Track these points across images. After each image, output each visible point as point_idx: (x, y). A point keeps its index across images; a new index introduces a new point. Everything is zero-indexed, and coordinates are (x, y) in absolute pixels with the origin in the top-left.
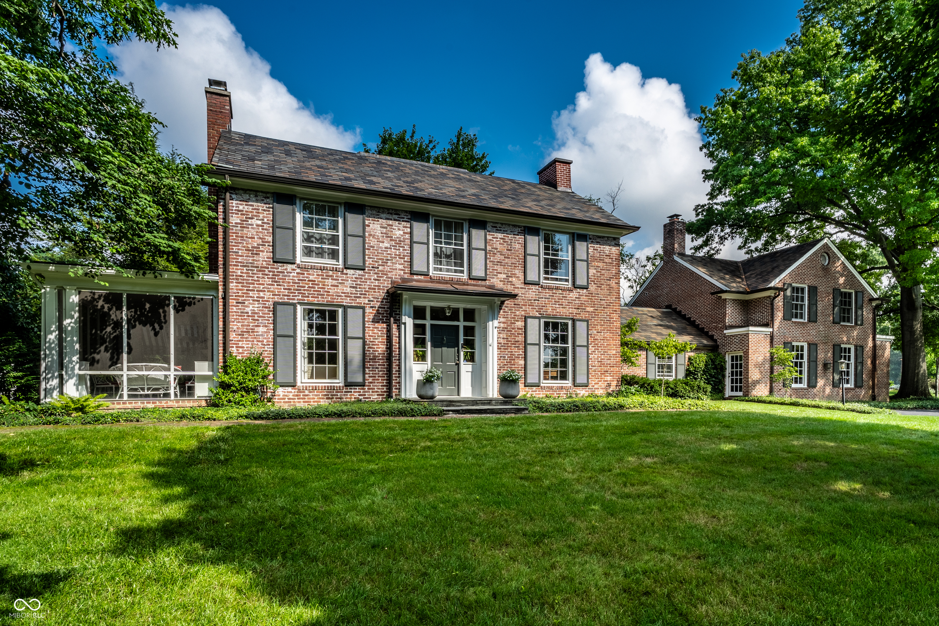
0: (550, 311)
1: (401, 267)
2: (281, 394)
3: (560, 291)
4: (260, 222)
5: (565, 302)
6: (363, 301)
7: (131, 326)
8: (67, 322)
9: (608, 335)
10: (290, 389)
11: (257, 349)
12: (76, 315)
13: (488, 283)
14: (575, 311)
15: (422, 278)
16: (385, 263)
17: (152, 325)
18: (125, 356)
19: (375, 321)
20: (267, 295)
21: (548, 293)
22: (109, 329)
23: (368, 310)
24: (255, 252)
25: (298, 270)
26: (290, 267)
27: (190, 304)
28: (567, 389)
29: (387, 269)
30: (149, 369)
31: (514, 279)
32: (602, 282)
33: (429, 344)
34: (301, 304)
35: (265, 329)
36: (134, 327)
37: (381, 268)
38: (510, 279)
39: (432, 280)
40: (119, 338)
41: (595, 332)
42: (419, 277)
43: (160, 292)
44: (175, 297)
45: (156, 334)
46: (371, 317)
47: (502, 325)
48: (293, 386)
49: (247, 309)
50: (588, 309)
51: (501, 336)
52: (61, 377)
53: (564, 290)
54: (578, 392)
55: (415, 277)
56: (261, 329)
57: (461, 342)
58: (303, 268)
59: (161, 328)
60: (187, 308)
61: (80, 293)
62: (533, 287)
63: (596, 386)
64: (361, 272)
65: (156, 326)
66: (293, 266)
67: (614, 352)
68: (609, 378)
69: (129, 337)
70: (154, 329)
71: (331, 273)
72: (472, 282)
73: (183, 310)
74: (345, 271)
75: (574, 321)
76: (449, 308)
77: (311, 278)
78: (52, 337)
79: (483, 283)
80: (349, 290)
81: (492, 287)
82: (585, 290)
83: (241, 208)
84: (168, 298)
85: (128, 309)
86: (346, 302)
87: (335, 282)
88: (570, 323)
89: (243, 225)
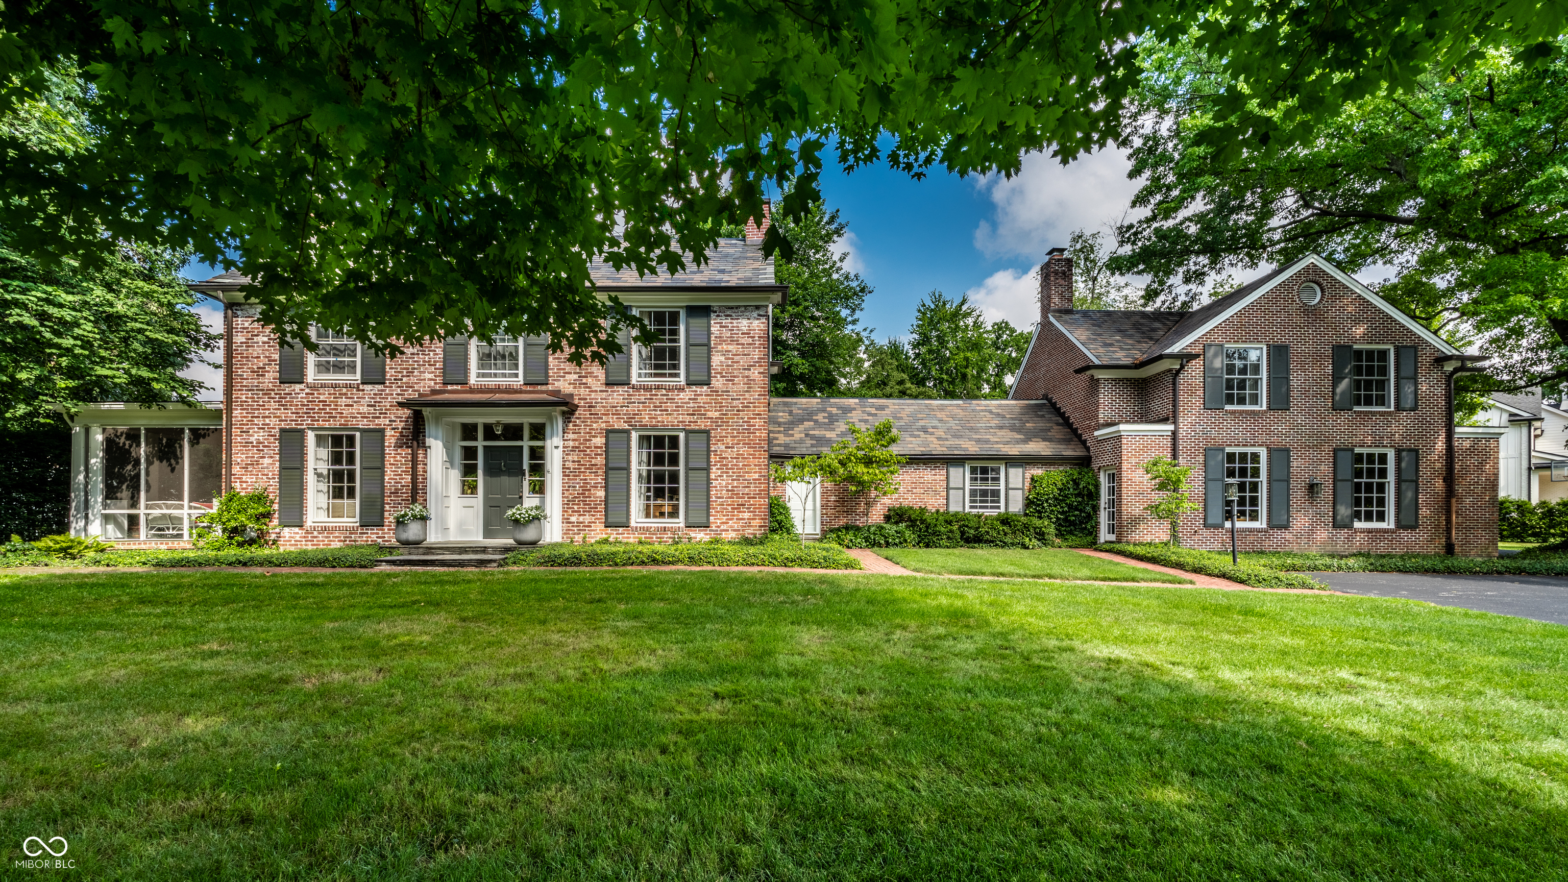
0: (646, 420)
1: (431, 376)
2: (287, 535)
3: (664, 392)
4: (266, 339)
5: (671, 406)
6: (383, 422)
7: (149, 463)
8: (93, 461)
9: (744, 450)
10: (297, 530)
11: (261, 485)
12: (101, 454)
13: (550, 387)
14: (688, 419)
15: (459, 387)
16: (410, 373)
17: (168, 460)
18: (143, 494)
19: (399, 446)
20: (273, 422)
21: (643, 396)
22: (129, 467)
23: (389, 433)
24: (260, 372)
25: (307, 391)
26: (297, 387)
27: (204, 436)
28: (674, 531)
29: (413, 380)
30: (168, 507)
31: (590, 380)
32: (736, 373)
33: (480, 472)
34: (313, 429)
35: (270, 461)
36: (152, 463)
37: (405, 379)
38: (584, 380)
39: (472, 391)
40: (138, 476)
41: (723, 448)
42: (455, 387)
43: (175, 424)
44: (190, 429)
45: (173, 470)
46: (393, 440)
47: (571, 443)
48: (301, 526)
49: (252, 439)
50: (710, 414)
51: (570, 458)
52: (87, 517)
53: (669, 390)
54: (693, 535)
55: (449, 387)
56: (267, 461)
57: (526, 467)
58: (313, 387)
59: (177, 463)
60: (201, 440)
61: (104, 430)
62: (620, 389)
63: (723, 527)
64: (380, 387)
65: (173, 461)
66: (302, 386)
67: (756, 476)
68: (746, 515)
69: (147, 474)
70: (170, 465)
71: (344, 390)
72: (528, 388)
73: (198, 443)
74: (361, 387)
75: (688, 432)
76: (498, 423)
77: (322, 398)
78: (81, 477)
79: (544, 388)
80: (365, 409)
81: (556, 393)
82: (705, 388)
83: (246, 325)
84: (182, 431)
85: (146, 445)
86: (363, 424)
87: (350, 402)
88: (682, 436)
89: (248, 344)
